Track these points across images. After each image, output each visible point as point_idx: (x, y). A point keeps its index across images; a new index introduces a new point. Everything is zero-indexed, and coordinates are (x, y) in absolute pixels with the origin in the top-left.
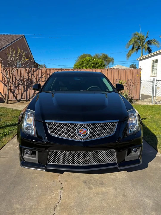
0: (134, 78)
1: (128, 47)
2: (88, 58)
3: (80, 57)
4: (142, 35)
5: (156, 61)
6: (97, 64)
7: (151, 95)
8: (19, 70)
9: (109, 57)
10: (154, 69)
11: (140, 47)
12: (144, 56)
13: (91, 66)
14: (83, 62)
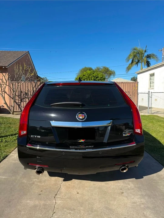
0: (131, 91)
1: (128, 61)
2: (89, 72)
3: (81, 71)
4: (141, 49)
5: (152, 75)
6: (97, 77)
7: (147, 106)
8: (24, 84)
9: (110, 70)
10: (151, 82)
11: (139, 60)
12: (144, 69)
13: (92, 79)
14: (84, 75)
